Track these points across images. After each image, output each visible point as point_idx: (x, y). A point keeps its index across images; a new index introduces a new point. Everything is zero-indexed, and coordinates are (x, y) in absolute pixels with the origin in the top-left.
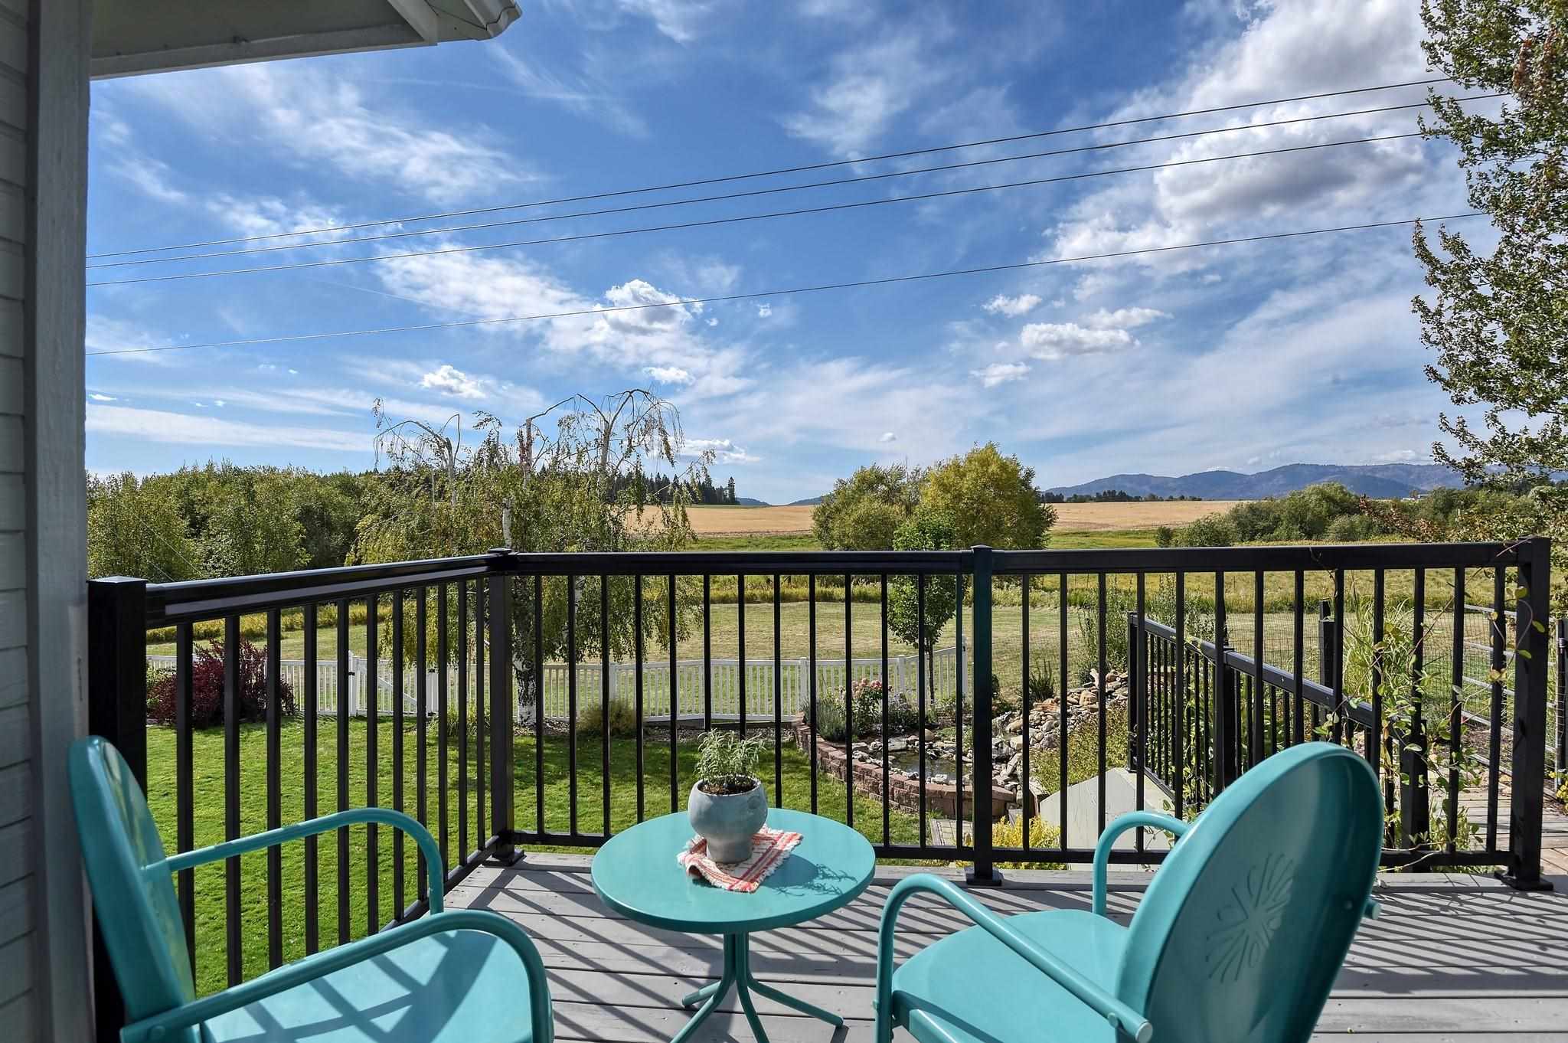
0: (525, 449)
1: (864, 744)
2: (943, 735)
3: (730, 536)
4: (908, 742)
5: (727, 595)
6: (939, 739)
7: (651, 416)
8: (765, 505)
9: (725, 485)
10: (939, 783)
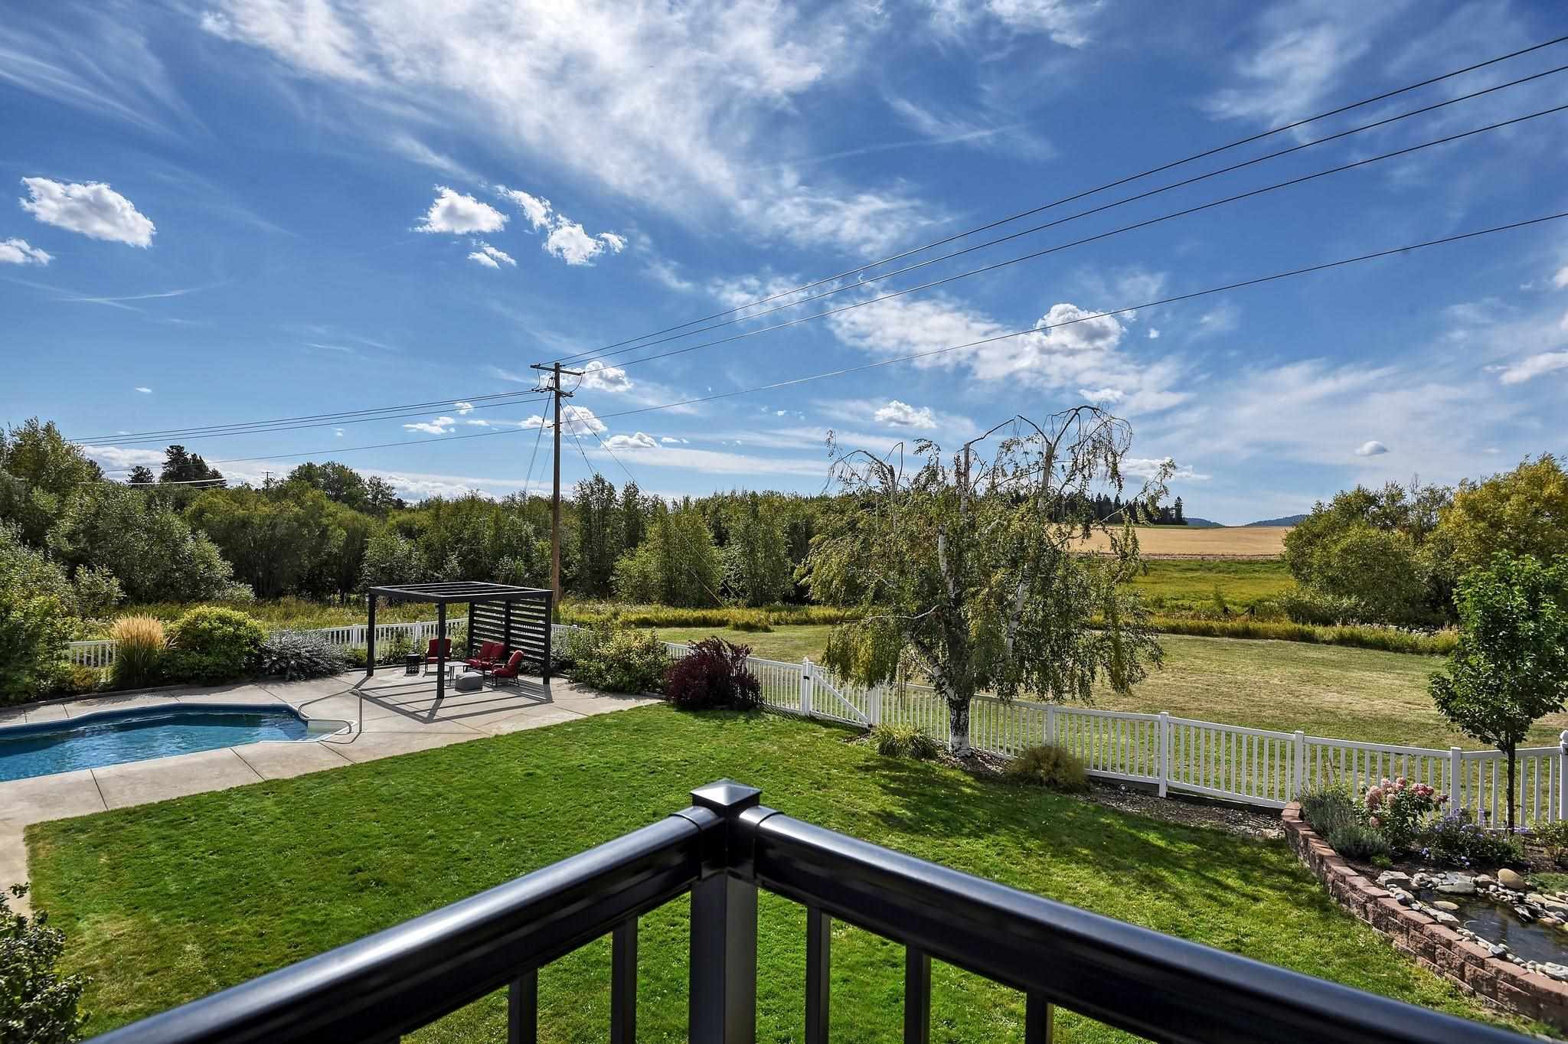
0: (962, 474)
1: (1402, 876)
2: (1542, 884)
3: (1180, 558)
4: (1476, 883)
5: (1179, 626)
6: (1533, 889)
7: (1100, 435)
8: (1217, 526)
9: (1171, 505)
10: (1554, 978)
